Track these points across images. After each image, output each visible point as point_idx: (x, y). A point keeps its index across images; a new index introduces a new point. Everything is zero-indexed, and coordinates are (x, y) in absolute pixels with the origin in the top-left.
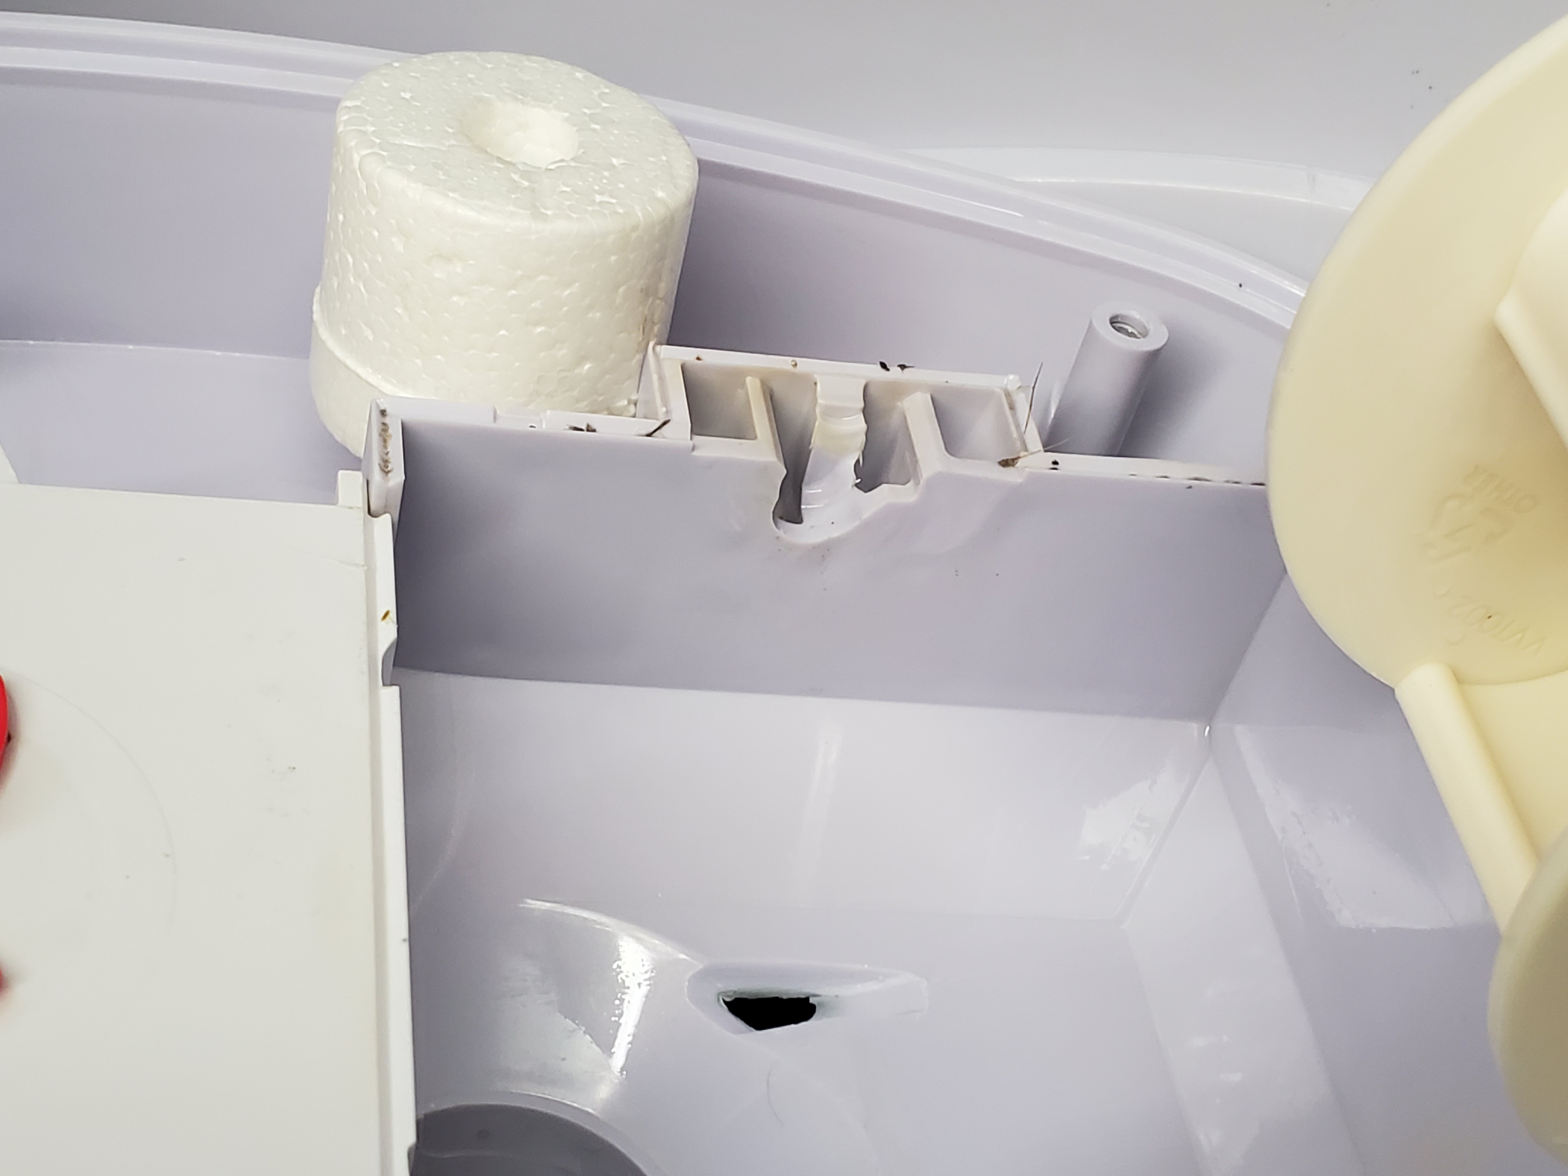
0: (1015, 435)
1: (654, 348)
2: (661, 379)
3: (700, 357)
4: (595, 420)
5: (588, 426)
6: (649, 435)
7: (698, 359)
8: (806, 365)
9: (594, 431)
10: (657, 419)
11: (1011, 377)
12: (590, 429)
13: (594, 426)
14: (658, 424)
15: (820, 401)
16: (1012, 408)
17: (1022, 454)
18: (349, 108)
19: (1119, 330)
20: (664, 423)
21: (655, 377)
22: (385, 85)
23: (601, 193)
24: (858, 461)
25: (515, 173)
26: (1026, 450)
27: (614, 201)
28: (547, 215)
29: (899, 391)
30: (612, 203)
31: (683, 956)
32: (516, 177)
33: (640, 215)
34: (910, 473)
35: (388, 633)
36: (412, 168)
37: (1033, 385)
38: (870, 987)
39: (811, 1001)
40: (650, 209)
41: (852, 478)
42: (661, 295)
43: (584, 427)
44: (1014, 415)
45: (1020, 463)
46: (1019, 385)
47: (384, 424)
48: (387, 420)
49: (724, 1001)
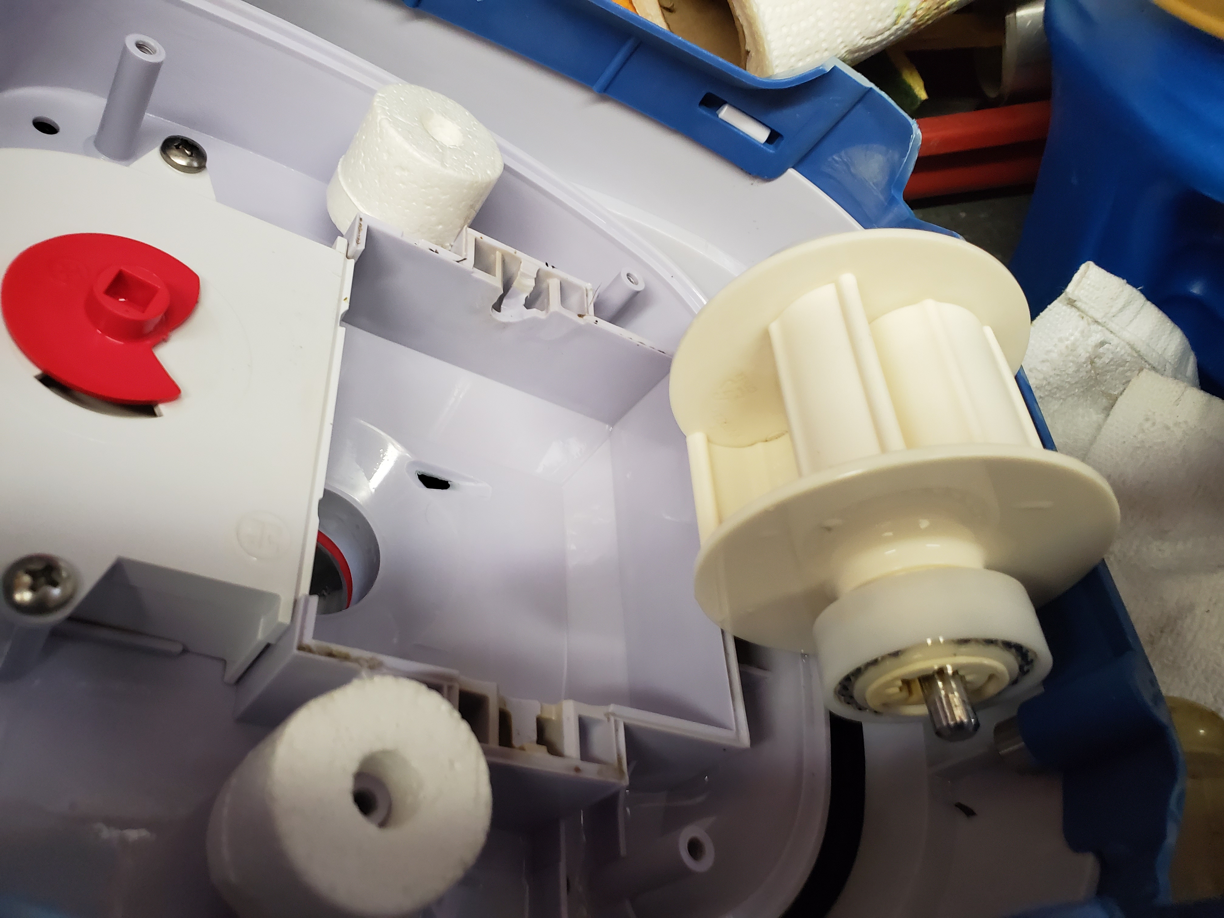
0: (586, 306)
1: (466, 229)
2: (466, 240)
3: (482, 237)
4: (439, 249)
5: (436, 250)
6: (458, 262)
7: (481, 238)
8: (519, 254)
9: (438, 253)
10: (461, 256)
11: (589, 284)
12: (436, 252)
13: (438, 251)
14: (462, 259)
15: (521, 270)
16: (587, 296)
17: (587, 314)
18: (380, 96)
19: (629, 278)
20: (465, 259)
21: (464, 240)
22: (395, 92)
23: (468, 165)
24: (527, 296)
25: (438, 145)
26: (588, 313)
27: (472, 169)
28: (446, 166)
29: (549, 275)
30: (471, 170)
31: (408, 455)
32: (438, 147)
33: (480, 178)
34: (544, 307)
35: (345, 306)
36: (400, 129)
37: (596, 290)
38: (472, 484)
39: (449, 483)
40: (484, 177)
41: (524, 302)
42: (475, 209)
43: (434, 251)
44: (587, 299)
45: (585, 317)
46: (591, 288)
47: (360, 224)
48: (362, 223)
49: (418, 474)
